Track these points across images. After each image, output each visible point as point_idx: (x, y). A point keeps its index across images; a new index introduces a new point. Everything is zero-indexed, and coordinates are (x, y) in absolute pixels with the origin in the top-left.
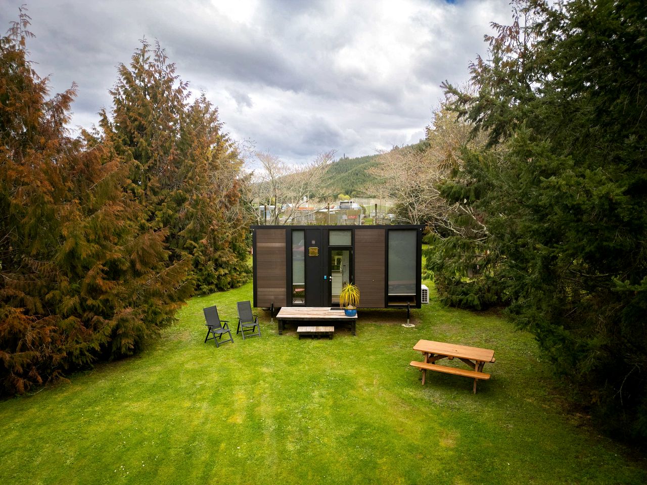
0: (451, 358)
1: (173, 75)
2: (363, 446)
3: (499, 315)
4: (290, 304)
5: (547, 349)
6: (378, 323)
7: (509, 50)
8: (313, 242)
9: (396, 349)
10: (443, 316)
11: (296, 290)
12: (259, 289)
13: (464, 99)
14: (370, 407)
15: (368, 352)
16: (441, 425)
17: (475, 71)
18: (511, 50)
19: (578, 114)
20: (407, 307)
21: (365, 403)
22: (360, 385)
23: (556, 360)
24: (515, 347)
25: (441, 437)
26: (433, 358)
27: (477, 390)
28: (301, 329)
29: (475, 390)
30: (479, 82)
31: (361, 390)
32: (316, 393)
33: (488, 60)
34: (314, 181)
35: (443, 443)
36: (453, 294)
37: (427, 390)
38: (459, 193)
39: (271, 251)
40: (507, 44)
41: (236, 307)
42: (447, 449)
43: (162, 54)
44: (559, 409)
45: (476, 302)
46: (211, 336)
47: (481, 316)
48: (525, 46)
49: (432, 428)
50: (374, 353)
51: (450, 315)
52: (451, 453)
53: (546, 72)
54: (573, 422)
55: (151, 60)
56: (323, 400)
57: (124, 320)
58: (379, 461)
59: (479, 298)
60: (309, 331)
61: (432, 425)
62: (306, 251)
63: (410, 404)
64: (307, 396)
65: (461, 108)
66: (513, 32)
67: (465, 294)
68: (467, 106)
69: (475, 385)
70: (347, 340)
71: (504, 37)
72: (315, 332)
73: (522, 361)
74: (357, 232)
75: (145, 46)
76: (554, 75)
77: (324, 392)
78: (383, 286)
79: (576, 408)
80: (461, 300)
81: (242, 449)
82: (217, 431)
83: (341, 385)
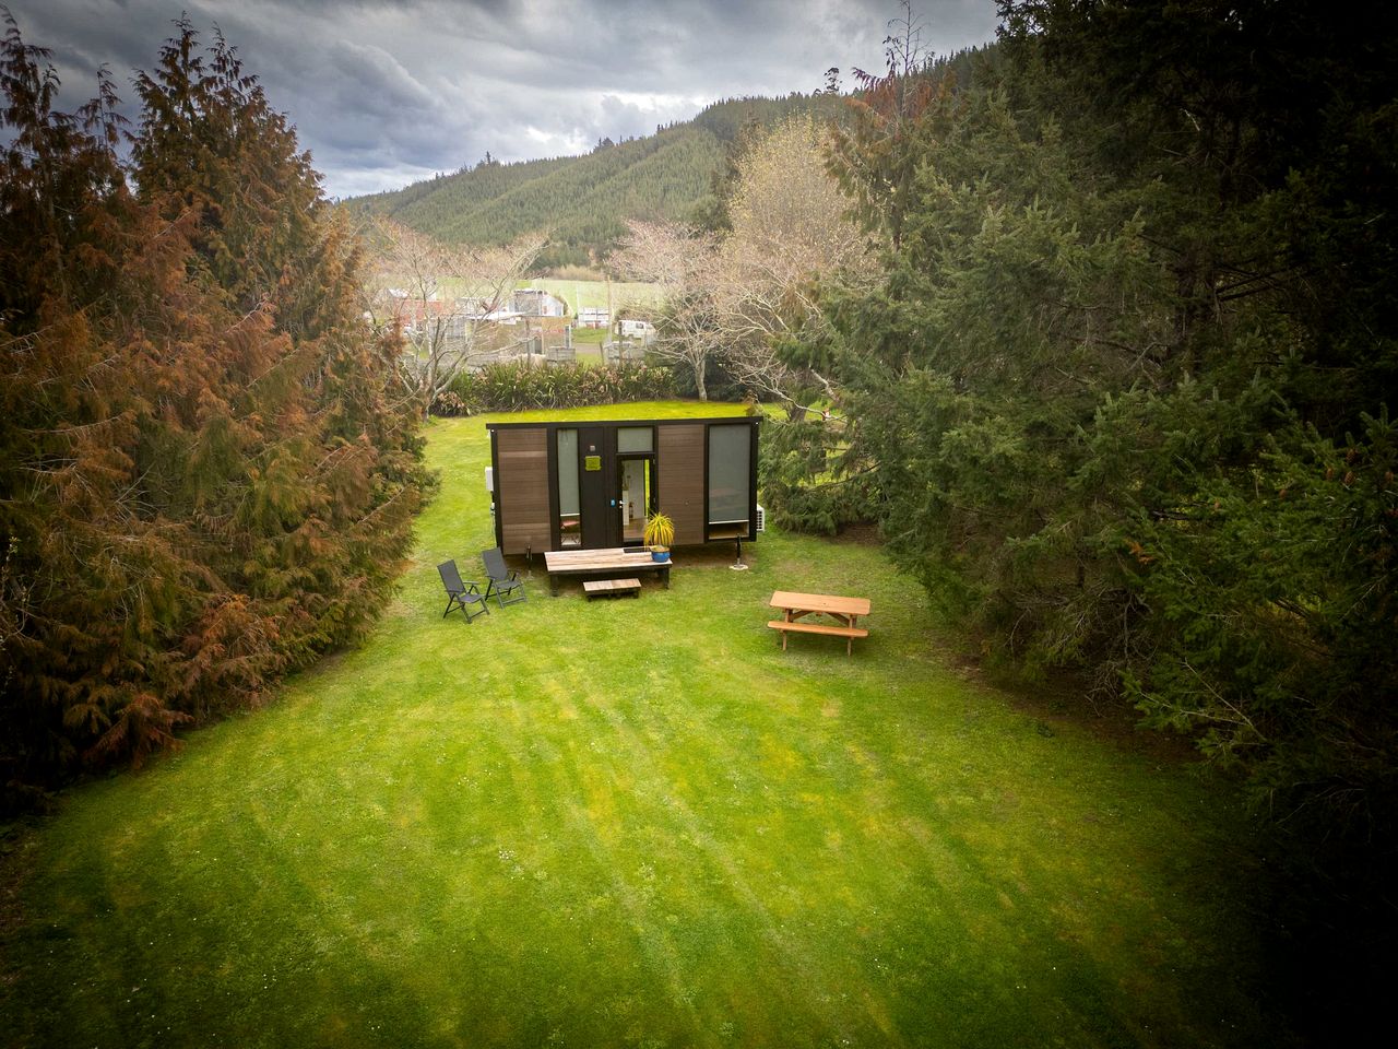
0: (819, 614)
2: (739, 725)
3: (861, 542)
4: (557, 547)
5: (937, 598)
6: (694, 567)
8: (593, 447)
9: (734, 604)
10: (782, 548)
11: (566, 524)
12: (504, 527)
14: (729, 684)
15: (697, 612)
16: (819, 694)
20: (737, 540)
21: (722, 679)
22: (705, 658)
23: (947, 608)
24: (888, 588)
25: (821, 707)
26: (792, 615)
27: (852, 651)
28: (590, 586)
29: (849, 651)
31: (709, 664)
32: (653, 674)
35: (825, 713)
36: (793, 512)
37: (792, 657)
39: (523, 465)
42: (831, 718)
43: (228, 57)
44: (946, 664)
45: (830, 524)
46: (456, 603)
47: (837, 543)
49: (810, 699)
50: (706, 613)
51: (791, 544)
52: (837, 722)
54: (961, 677)
55: (206, 68)
56: (666, 681)
58: (762, 739)
59: (832, 517)
60: (603, 588)
61: (808, 696)
62: (581, 463)
63: (776, 675)
64: (642, 677)
67: (810, 510)
69: (849, 644)
70: (660, 596)
72: (614, 590)
73: (898, 608)
74: (662, 431)
75: (187, 34)
77: (664, 672)
78: (702, 512)
79: (965, 660)
80: (806, 522)
81: (598, 745)
82: (553, 730)
83: (681, 661)
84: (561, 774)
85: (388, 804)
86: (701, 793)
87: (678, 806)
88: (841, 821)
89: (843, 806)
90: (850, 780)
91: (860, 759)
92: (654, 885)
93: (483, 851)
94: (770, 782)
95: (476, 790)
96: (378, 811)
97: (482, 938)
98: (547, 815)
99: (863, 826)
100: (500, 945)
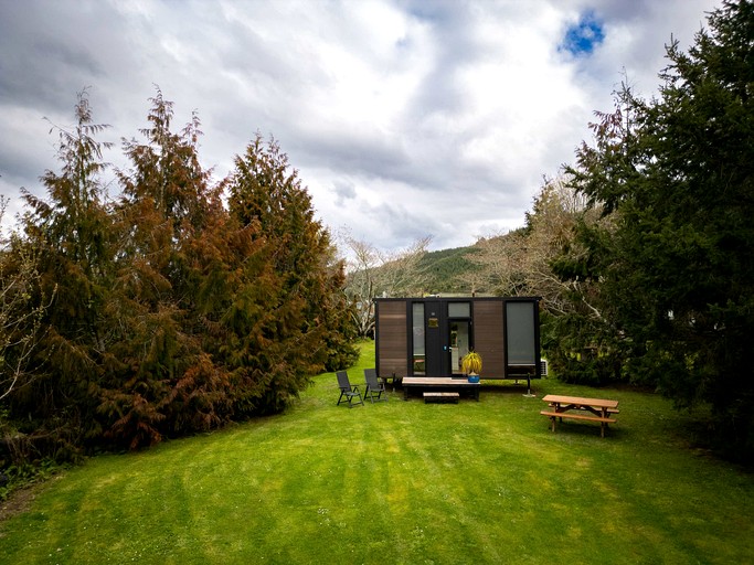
1: (286, 164)
2: (511, 465)
4: (411, 375)
7: (613, 135)
8: (433, 314)
9: (522, 411)
11: (417, 361)
12: (380, 360)
13: (580, 177)
14: (508, 445)
15: (495, 412)
16: (575, 454)
17: (581, 155)
18: (615, 136)
19: (678, 188)
20: (527, 377)
21: (504, 442)
22: (495, 432)
25: (577, 460)
27: (605, 434)
28: (427, 395)
29: (602, 434)
30: (585, 164)
31: (497, 435)
33: (593, 145)
34: (409, 268)
36: (571, 369)
37: (558, 436)
38: (572, 269)
40: (610, 130)
41: (363, 373)
42: (583, 467)
43: (275, 146)
46: (344, 398)
48: (628, 132)
49: (568, 456)
50: (501, 413)
52: (588, 469)
53: (650, 155)
55: (265, 151)
56: (464, 440)
57: (278, 374)
58: (527, 473)
59: (597, 372)
60: (435, 395)
61: (567, 454)
62: (426, 322)
63: (544, 443)
64: (448, 437)
65: (579, 184)
66: (616, 120)
67: (583, 369)
68: (583, 183)
69: (603, 430)
71: (607, 123)
73: (645, 419)
74: (475, 304)
75: (259, 138)
76: (658, 156)
77: (464, 436)
78: (503, 357)
81: (407, 465)
82: (381, 456)
83: (477, 432)
84: (377, 477)
85: (262, 480)
86: (472, 495)
87: (453, 500)
88: (582, 522)
89: (585, 514)
90: (593, 500)
91: (603, 489)
92: (422, 540)
93: (308, 508)
94: (527, 495)
95: (319, 479)
96: (255, 482)
97: (285, 552)
98: (359, 495)
99: (601, 527)
100: (295, 559)
